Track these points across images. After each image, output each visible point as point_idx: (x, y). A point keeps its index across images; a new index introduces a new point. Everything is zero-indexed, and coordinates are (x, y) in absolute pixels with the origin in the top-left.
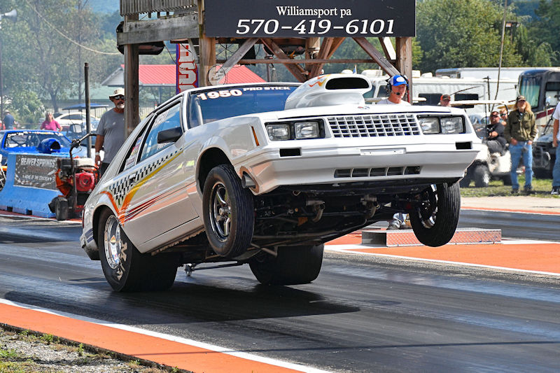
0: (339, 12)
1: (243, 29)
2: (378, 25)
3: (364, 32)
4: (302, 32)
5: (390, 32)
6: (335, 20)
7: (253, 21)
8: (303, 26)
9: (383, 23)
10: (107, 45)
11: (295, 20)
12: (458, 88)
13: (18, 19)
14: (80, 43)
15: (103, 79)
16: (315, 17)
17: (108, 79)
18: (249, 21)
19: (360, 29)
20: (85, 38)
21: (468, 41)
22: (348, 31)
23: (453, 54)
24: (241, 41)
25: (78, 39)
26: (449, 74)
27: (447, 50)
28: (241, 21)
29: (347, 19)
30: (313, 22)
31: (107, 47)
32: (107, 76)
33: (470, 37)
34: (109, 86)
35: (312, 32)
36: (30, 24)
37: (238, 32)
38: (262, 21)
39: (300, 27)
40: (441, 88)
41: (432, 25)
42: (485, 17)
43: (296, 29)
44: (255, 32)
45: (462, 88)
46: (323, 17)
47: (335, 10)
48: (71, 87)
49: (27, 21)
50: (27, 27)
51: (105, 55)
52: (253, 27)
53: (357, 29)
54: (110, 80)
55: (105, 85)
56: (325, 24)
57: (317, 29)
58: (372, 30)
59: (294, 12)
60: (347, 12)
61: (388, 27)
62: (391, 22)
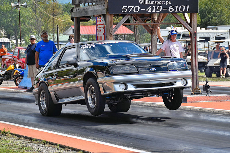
0: (165, 3)
1: (124, 10)
2: (182, 8)
3: (176, 11)
4: (150, 11)
5: (187, 11)
6: (164, 6)
7: (129, 7)
8: (150, 9)
9: (184, 7)
10: (65, 17)
12: (217, 34)
13: (27, 6)
14: (54, 17)
15: (64, 32)
16: (155, 5)
17: (66, 32)
18: (127, 7)
19: (175, 10)
20: (56, 15)
21: (221, 14)
22: (169, 10)
23: (214, 20)
24: (123, 15)
25: (53, 15)
26: (212, 29)
27: (212, 18)
28: (123, 7)
29: (169, 5)
30: (155, 7)
31: (65, 18)
32: (65, 31)
33: (221, 12)
34: (66, 35)
35: (154, 11)
36: (32, 8)
37: (122, 11)
38: (133, 7)
39: (149, 9)
40: (209, 35)
41: (205, 7)
42: (228, 4)
43: (147, 10)
44: (129, 12)
45: (218, 34)
46: (159, 5)
47: (164, 1)
48: (50, 35)
49: (31, 7)
50: (31, 10)
51: (64, 22)
52: (129, 9)
53: (173, 10)
54: (67, 33)
55: (64, 34)
56: (159, 8)
57: (156, 10)
58: (180, 10)
59: (146, 3)
60: (169, 2)
61: (187, 9)
62: (188, 7)
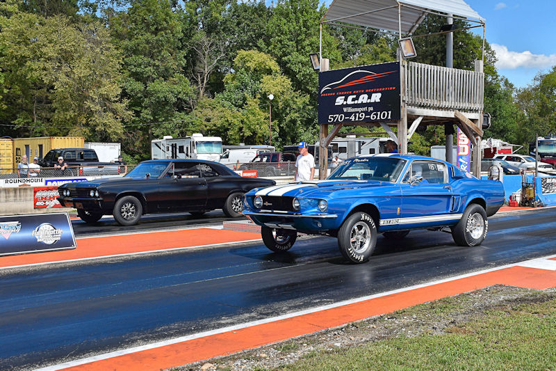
0: (368, 109)
1: (331, 120)
2: (384, 116)
3: (378, 118)
4: (353, 120)
5: (389, 118)
6: (367, 113)
7: (334, 116)
8: (354, 117)
9: (386, 113)
11: (349, 114)
16: (358, 112)
22: (372, 118)
28: (330, 116)
29: (371, 112)
30: (357, 114)
35: (357, 119)
37: (329, 121)
38: (338, 115)
39: (352, 117)
43: (350, 118)
44: (335, 121)
46: (362, 112)
47: (366, 108)
53: (375, 117)
56: (362, 115)
57: (359, 118)
58: (382, 117)
59: (350, 110)
60: (371, 109)
61: (388, 115)
62: (390, 112)
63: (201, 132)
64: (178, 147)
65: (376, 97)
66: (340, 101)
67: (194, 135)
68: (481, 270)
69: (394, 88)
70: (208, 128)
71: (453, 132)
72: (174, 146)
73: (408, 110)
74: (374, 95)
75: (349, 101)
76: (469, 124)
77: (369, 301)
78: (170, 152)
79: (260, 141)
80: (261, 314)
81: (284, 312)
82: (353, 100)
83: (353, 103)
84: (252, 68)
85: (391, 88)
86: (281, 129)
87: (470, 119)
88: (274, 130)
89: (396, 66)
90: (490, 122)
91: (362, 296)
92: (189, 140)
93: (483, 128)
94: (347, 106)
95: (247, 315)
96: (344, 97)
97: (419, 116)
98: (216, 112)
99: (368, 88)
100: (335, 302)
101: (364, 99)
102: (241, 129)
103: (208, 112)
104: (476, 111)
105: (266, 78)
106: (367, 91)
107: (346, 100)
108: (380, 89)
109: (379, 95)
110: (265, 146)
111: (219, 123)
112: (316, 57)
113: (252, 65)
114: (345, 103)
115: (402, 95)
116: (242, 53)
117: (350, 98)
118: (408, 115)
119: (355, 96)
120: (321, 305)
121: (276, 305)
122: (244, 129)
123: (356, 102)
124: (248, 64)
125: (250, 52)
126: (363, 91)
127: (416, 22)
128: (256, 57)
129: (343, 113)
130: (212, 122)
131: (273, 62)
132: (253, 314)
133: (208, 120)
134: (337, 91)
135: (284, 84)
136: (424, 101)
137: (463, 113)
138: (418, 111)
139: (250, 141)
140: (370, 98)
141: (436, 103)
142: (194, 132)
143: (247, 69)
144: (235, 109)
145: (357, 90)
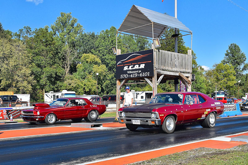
1: (122, 77)
2: (146, 74)
3: (144, 76)
4: (132, 77)
5: (149, 75)
6: (138, 73)
8: (132, 75)
9: (147, 73)
11: (130, 74)
22: (140, 76)
28: (121, 75)
29: (140, 73)
30: (134, 74)
35: (134, 77)
38: (125, 75)
46: (136, 73)
47: (138, 71)
52: (123, 76)
53: (142, 75)
56: (136, 74)
59: (131, 72)
60: (140, 71)
61: (148, 74)
62: (149, 73)
63: (66, 89)
64: (56, 96)
65: (142, 66)
66: (126, 68)
67: (63, 90)
68: (193, 141)
69: (151, 61)
70: (70, 88)
71: (178, 83)
72: (54, 96)
73: (157, 72)
74: (141, 65)
75: (130, 68)
76: (185, 78)
77: (137, 155)
78: (52, 99)
79: (93, 94)
80: (82, 161)
81: (94, 160)
82: (132, 67)
83: (132, 69)
84: (89, 62)
85: (149, 62)
86: (102, 88)
87: (186, 77)
88: (99, 89)
89: (151, 51)
90: (195, 78)
91: (134, 153)
92: (61, 93)
93: (192, 81)
94: (129, 70)
95: (75, 161)
96: (127, 66)
97: (162, 74)
98: (73, 81)
99: (139, 62)
100: (120, 155)
101: (137, 67)
102: (84, 88)
103: (70, 81)
104: (188, 73)
105: (95, 66)
106: (138, 63)
107: (128, 68)
108: (144, 62)
109: (144, 65)
110: (95, 95)
111: (74, 86)
112: (114, 49)
113: (89, 60)
114: (128, 69)
115: (154, 64)
116: (85, 54)
117: (130, 67)
118: (157, 74)
119: (132, 66)
120: (113, 157)
121: (91, 157)
122: (86, 88)
123: (133, 68)
124: (87, 60)
125: (88, 54)
126: (136, 63)
127: (161, 34)
128: (91, 57)
129: (127, 74)
130: (71, 85)
131: (98, 59)
132: (78, 161)
133: (70, 84)
134: (124, 64)
135: (103, 68)
136: (165, 68)
137: (183, 74)
138: (162, 72)
139: (88, 93)
140: (139, 66)
141: (170, 69)
142: (63, 89)
143: (87, 62)
144: (82, 80)
145: (134, 63)
